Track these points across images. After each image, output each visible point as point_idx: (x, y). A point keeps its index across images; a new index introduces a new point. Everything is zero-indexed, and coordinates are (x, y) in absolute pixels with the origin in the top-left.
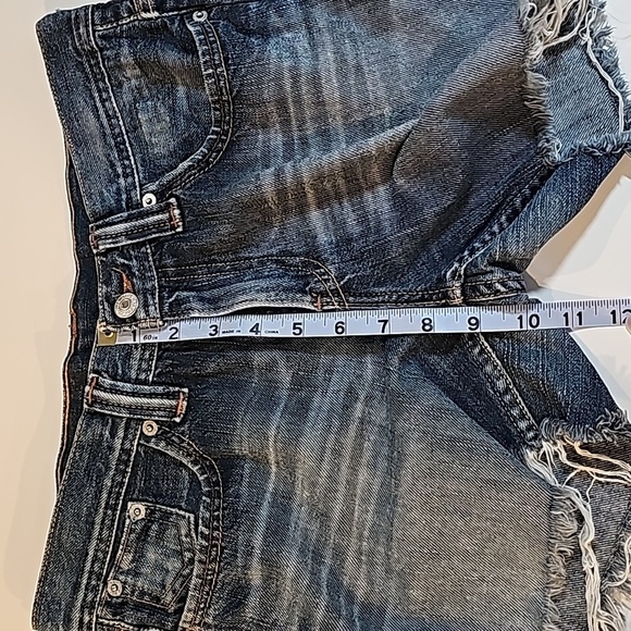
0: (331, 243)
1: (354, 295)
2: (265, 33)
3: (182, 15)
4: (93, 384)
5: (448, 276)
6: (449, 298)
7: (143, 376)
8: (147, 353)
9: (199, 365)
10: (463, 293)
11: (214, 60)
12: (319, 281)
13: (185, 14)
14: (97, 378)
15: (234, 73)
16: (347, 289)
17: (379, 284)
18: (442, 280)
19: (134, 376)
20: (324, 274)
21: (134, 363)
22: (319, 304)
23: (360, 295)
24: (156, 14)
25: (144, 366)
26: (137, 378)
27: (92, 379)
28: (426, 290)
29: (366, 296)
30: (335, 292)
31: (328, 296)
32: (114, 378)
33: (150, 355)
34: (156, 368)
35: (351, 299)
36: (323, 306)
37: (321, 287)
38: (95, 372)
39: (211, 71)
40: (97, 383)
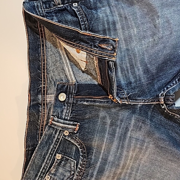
0: (125, 84)
1: (131, 100)
2: (96, 9)
3: (70, 5)
4: (52, 119)
5: (160, 95)
6: (160, 102)
7: (66, 118)
8: (68, 111)
9: (84, 116)
10: (164, 101)
11: (84, 20)
12: (121, 95)
13: (71, 4)
14: (53, 118)
15: (90, 23)
16: (129, 97)
17: (139, 96)
18: (158, 96)
19: (64, 117)
20: (123, 93)
21: (64, 113)
22: (121, 101)
23: (133, 100)
24: (62, 5)
25: (67, 115)
26: (64, 118)
27: (52, 118)
28: (153, 99)
29: (135, 100)
30: (126, 98)
31: (123, 99)
32: (58, 118)
33: (69, 111)
34: (70, 116)
35: (131, 101)
36: (122, 102)
37: (122, 96)
38: (52, 115)
39: (83, 23)
40: (53, 119)
